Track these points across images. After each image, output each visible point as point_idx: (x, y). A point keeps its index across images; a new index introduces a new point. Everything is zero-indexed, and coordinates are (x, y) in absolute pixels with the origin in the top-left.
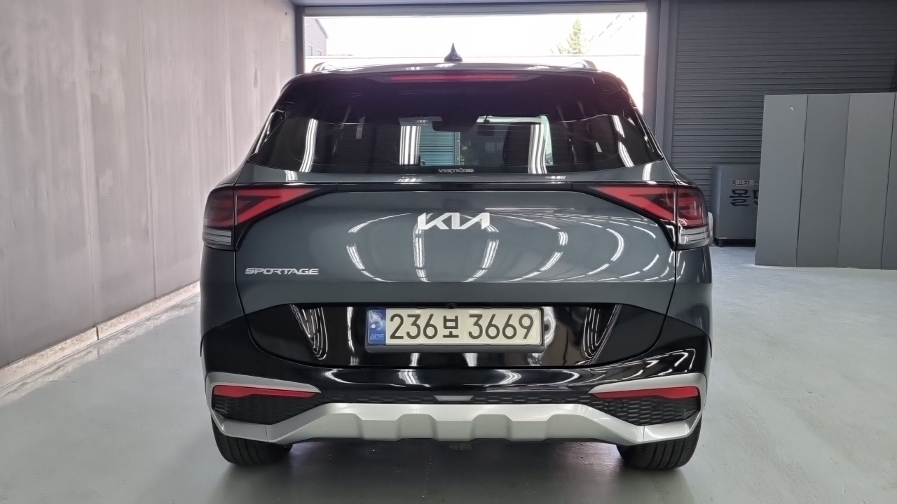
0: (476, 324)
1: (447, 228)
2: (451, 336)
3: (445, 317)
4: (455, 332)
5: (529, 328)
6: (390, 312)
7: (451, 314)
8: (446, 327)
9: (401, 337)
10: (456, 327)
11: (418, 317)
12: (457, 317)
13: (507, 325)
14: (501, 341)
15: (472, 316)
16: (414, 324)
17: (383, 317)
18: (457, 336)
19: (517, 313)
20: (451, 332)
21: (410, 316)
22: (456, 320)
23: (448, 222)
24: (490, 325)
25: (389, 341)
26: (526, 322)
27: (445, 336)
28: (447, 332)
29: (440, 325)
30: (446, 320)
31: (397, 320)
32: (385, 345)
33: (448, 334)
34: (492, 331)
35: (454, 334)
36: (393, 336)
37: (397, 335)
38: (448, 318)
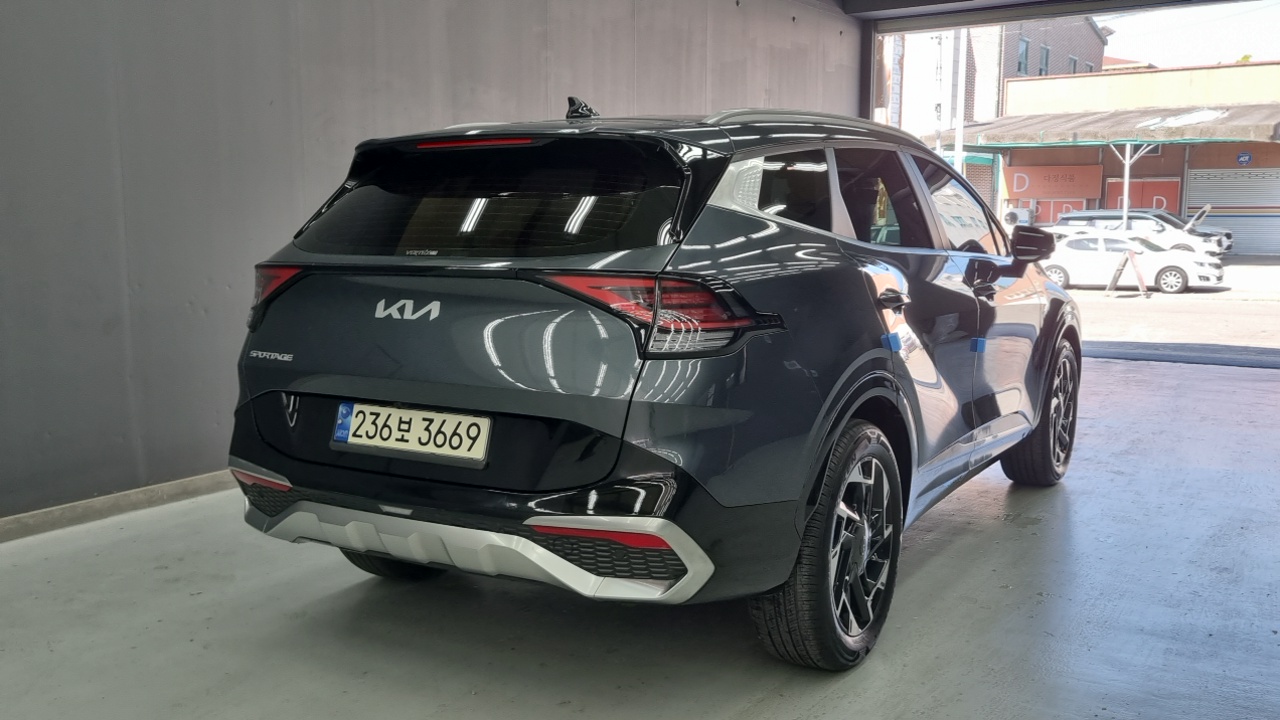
0: (427, 429)
1: (399, 317)
2: (402, 440)
3: (401, 418)
4: (407, 436)
5: (474, 439)
6: (357, 408)
7: (406, 414)
8: (400, 430)
9: (361, 436)
10: (408, 431)
11: (378, 415)
12: (411, 419)
13: (455, 433)
14: (446, 451)
15: (424, 419)
16: (374, 423)
17: (350, 413)
18: (407, 441)
19: (467, 420)
20: (403, 436)
21: (372, 414)
22: (409, 423)
23: (401, 310)
24: (439, 432)
25: (352, 440)
26: (473, 432)
27: (397, 440)
28: (399, 435)
29: (394, 428)
30: (401, 422)
31: (361, 415)
32: (346, 442)
33: (400, 437)
34: (440, 439)
35: (405, 438)
36: (355, 435)
37: (358, 433)
38: (403, 420)
